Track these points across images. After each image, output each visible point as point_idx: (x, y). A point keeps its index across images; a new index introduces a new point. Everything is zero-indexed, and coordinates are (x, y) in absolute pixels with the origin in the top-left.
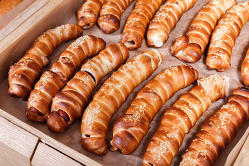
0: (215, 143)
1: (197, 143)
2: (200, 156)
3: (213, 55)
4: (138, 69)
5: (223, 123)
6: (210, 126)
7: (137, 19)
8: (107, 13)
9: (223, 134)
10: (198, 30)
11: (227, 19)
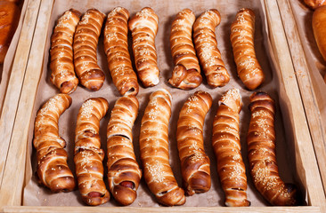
0: (270, 148)
1: (257, 154)
2: (267, 164)
3: (214, 74)
4: (163, 113)
5: (265, 130)
6: (257, 136)
7: (124, 65)
8: (89, 70)
9: (271, 138)
10: (187, 55)
11: (203, 36)
